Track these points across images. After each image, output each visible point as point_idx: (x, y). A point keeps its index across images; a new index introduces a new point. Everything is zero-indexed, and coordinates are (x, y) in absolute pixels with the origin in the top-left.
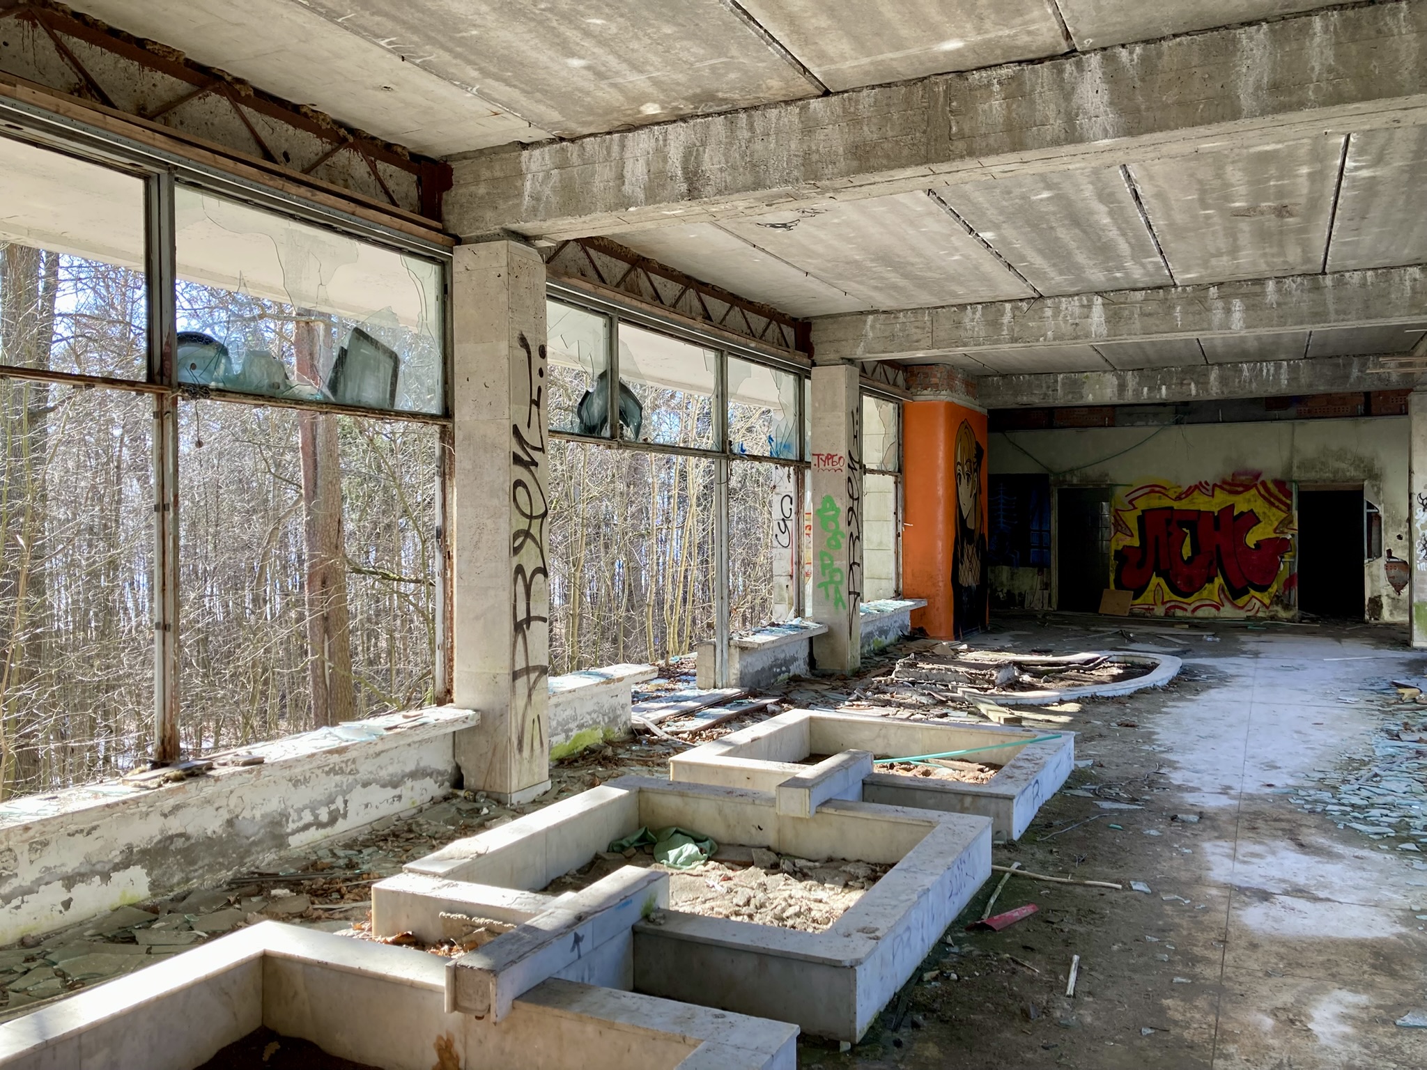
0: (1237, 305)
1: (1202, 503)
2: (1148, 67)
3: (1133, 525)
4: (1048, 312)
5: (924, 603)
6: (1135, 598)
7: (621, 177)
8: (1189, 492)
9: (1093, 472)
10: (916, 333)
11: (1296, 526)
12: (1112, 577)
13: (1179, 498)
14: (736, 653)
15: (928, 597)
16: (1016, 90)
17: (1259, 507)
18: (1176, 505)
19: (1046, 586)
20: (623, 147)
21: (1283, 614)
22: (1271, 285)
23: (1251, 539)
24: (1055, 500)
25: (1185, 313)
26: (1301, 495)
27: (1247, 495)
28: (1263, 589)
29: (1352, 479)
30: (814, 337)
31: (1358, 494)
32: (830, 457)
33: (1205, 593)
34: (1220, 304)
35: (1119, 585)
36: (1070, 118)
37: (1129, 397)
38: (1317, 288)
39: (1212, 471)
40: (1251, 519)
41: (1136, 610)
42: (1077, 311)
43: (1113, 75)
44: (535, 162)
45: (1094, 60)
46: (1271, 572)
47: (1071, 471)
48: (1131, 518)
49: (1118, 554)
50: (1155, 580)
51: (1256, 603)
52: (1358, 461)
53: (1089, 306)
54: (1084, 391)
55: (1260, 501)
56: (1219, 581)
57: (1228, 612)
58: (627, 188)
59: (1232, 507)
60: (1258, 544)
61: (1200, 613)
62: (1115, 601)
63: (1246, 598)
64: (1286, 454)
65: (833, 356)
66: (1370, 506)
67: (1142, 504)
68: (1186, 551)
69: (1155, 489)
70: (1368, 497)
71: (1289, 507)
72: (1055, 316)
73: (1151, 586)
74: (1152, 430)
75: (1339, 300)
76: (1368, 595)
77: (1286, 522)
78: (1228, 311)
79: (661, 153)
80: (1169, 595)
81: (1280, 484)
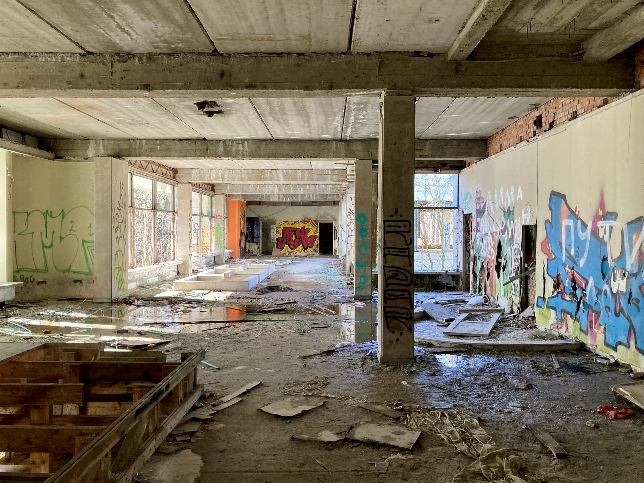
0: (302, 189)
1: (297, 226)
2: (287, 173)
3: (281, 232)
4: (267, 187)
5: (233, 251)
6: (281, 250)
7: (210, 176)
8: (294, 223)
9: (271, 217)
10: (239, 189)
11: (319, 232)
12: (275, 245)
13: (292, 225)
14: (204, 258)
15: (234, 249)
16: (271, 173)
17: (311, 227)
18: (291, 226)
19: (259, 248)
20: (211, 172)
21: (316, 254)
22: (308, 186)
23: (309, 235)
24: (261, 224)
25: (293, 190)
26: (320, 224)
27: (308, 224)
28: (311, 248)
29: (331, 220)
30: (215, 188)
31: (332, 224)
32: (219, 215)
33: (298, 249)
34: (299, 188)
35: (277, 247)
36: (278, 178)
37: (281, 200)
38: (315, 187)
39: (300, 218)
40: (309, 230)
41: (281, 254)
42: (272, 188)
43: (283, 173)
44: (194, 171)
45: (281, 171)
46: (313, 243)
47: (265, 217)
48: (280, 230)
49: (277, 239)
50: (286, 246)
51: (310, 250)
52: (332, 216)
53: (275, 187)
54: (270, 198)
55: (311, 225)
56: (301, 246)
57: (303, 253)
58: (211, 178)
59: (304, 227)
60: (310, 237)
61: (297, 254)
62: (276, 251)
63: (307, 250)
64: (316, 214)
65: (220, 193)
66: (334, 227)
67: (283, 226)
68: (294, 238)
69: (286, 222)
70: (334, 225)
71: (317, 227)
72: (268, 188)
73: (285, 247)
74: (286, 207)
75: (319, 189)
76: (334, 249)
77: (316, 231)
78: (300, 190)
79: (217, 174)
80: (289, 250)
81: (315, 221)
